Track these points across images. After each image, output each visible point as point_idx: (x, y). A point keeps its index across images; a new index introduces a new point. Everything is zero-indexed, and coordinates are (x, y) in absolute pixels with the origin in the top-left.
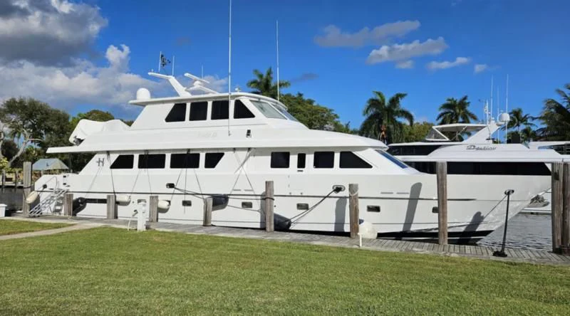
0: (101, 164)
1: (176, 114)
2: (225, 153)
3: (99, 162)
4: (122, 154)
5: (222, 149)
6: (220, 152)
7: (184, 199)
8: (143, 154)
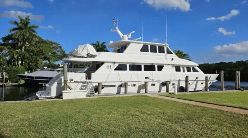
0: (109, 68)
1: (144, 49)
2: (164, 66)
3: (108, 67)
4: (120, 64)
5: (163, 64)
6: (163, 65)
7: (152, 83)
8: (132, 64)
